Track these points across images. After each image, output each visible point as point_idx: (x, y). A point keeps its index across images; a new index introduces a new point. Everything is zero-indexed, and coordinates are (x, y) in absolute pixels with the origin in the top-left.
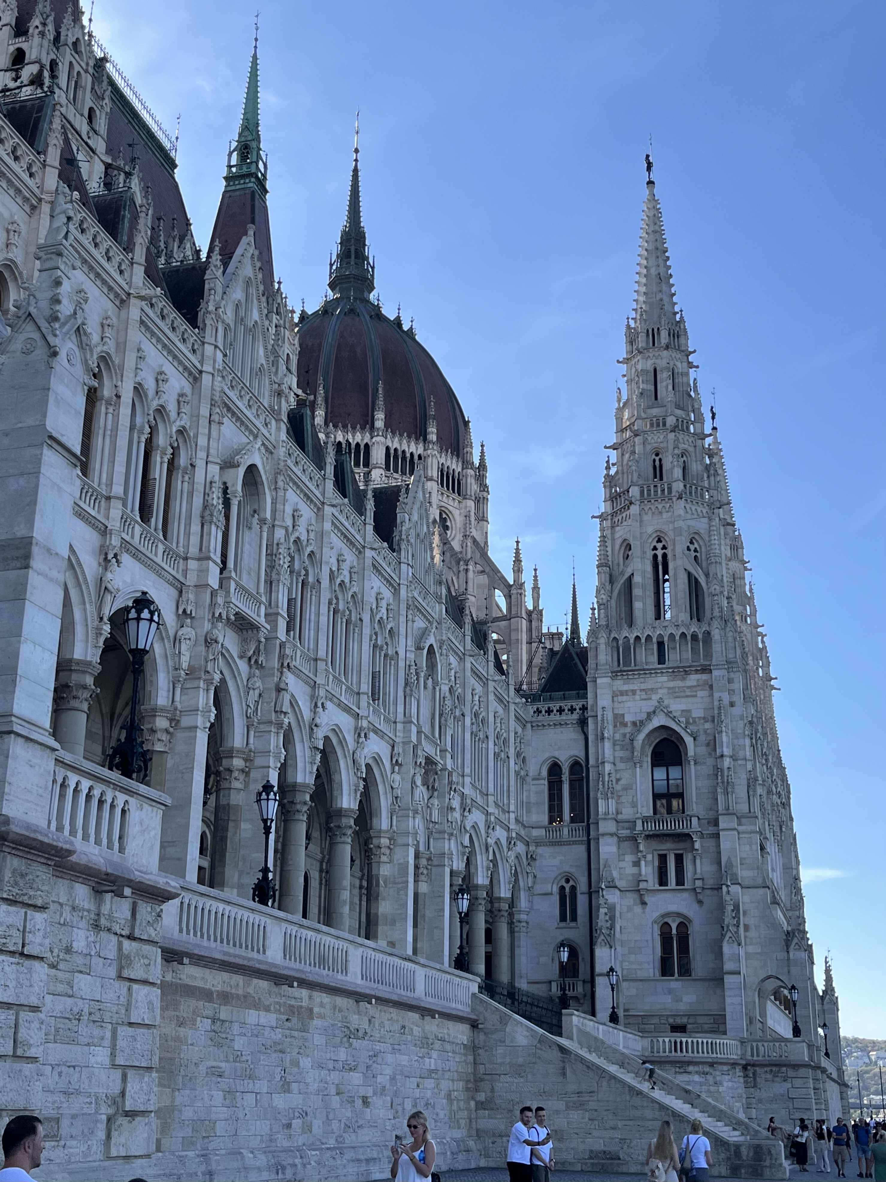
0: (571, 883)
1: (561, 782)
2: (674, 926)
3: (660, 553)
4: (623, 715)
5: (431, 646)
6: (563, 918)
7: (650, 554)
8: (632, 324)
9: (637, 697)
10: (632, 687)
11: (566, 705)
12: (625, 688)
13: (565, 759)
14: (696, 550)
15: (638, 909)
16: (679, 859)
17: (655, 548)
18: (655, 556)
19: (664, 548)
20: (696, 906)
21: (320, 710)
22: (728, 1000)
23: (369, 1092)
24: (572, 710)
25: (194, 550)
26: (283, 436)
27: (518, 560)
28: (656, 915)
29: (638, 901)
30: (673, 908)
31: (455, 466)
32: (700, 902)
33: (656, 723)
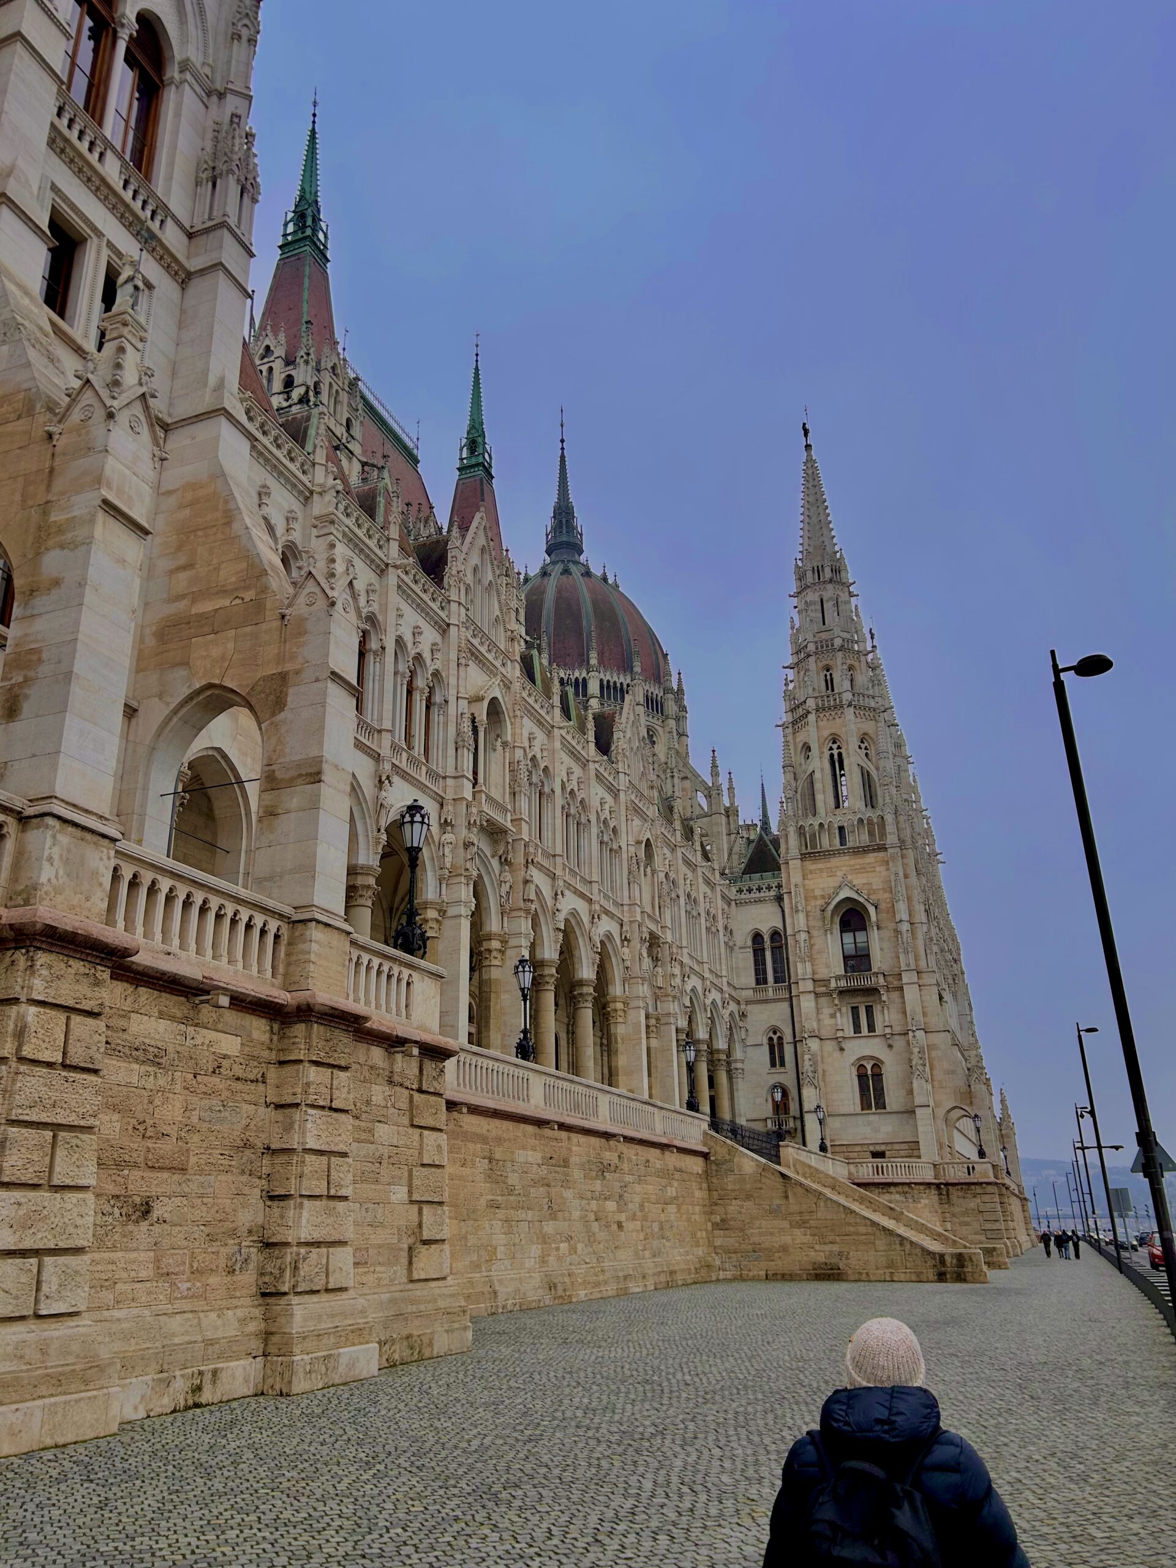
0: (778, 1034)
1: (763, 950)
2: (869, 1067)
3: (835, 752)
4: (813, 890)
5: (648, 840)
6: (773, 1065)
7: (827, 754)
8: (800, 563)
9: (825, 875)
10: (819, 866)
11: (764, 884)
12: (813, 867)
13: (765, 930)
14: (866, 748)
15: (837, 1054)
16: (869, 1010)
17: (831, 749)
18: (832, 756)
19: (839, 748)
20: (887, 1050)
21: (560, 896)
22: (920, 1129)
23: (622, 1217)
24: (769, 888)
25: (450, 771)
26: (518, 673)
27: (714, 766)
28: (852, 1059)
29: (837, 1048)
30: (867, 1053)
31: (657, 691)
32: (890, 1046)
33: (842, 895)
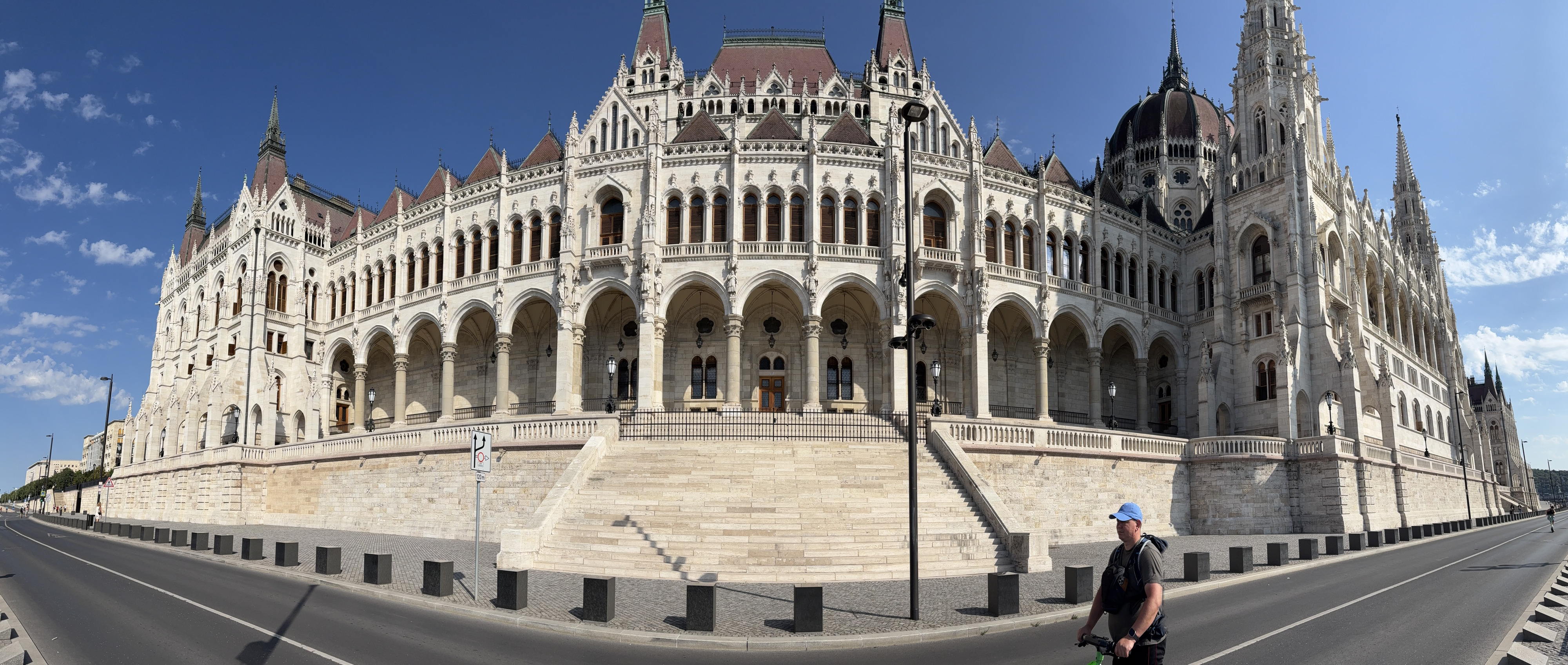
2: (1266, 364)
4: (1234, 227)
9: (1242, 212)
10: (1238, 206)
11: (1204, 232)
12: (1235, 208)
13: (1203, 266)
15: (1243, 356)
16: (1267, 315)
17: (1258, 115)
18: (1258, 121)
24: (1207, 234)
28: (1254, 357)
29: (1243, 350)
30: (1264, 351)
33: (1248, 223)
